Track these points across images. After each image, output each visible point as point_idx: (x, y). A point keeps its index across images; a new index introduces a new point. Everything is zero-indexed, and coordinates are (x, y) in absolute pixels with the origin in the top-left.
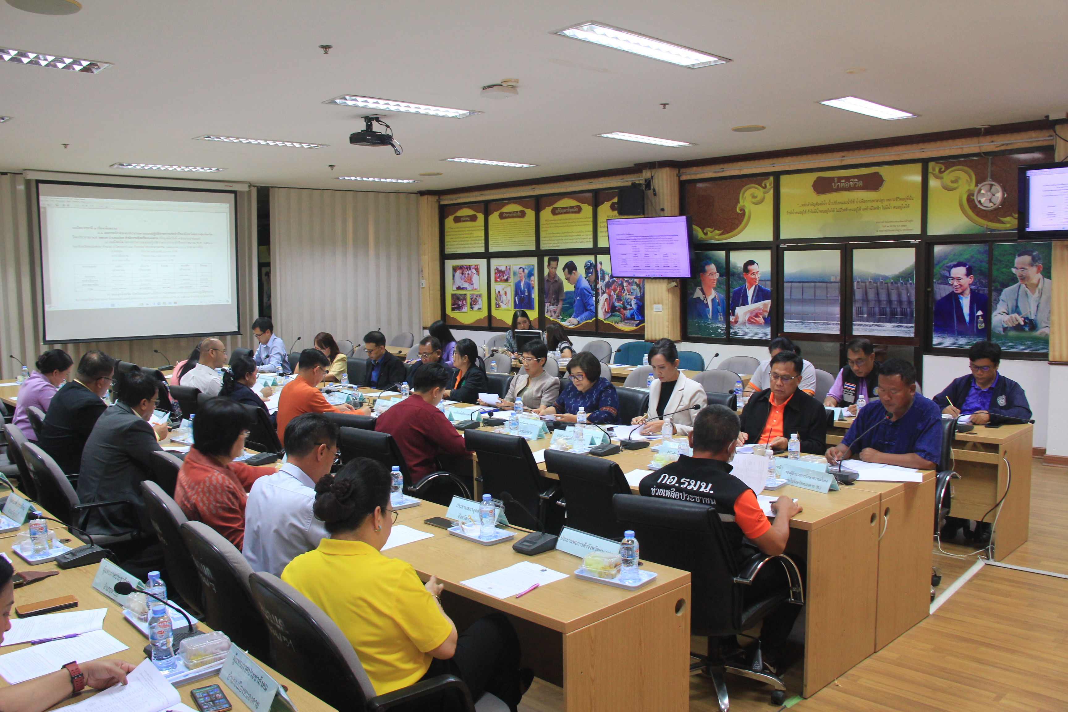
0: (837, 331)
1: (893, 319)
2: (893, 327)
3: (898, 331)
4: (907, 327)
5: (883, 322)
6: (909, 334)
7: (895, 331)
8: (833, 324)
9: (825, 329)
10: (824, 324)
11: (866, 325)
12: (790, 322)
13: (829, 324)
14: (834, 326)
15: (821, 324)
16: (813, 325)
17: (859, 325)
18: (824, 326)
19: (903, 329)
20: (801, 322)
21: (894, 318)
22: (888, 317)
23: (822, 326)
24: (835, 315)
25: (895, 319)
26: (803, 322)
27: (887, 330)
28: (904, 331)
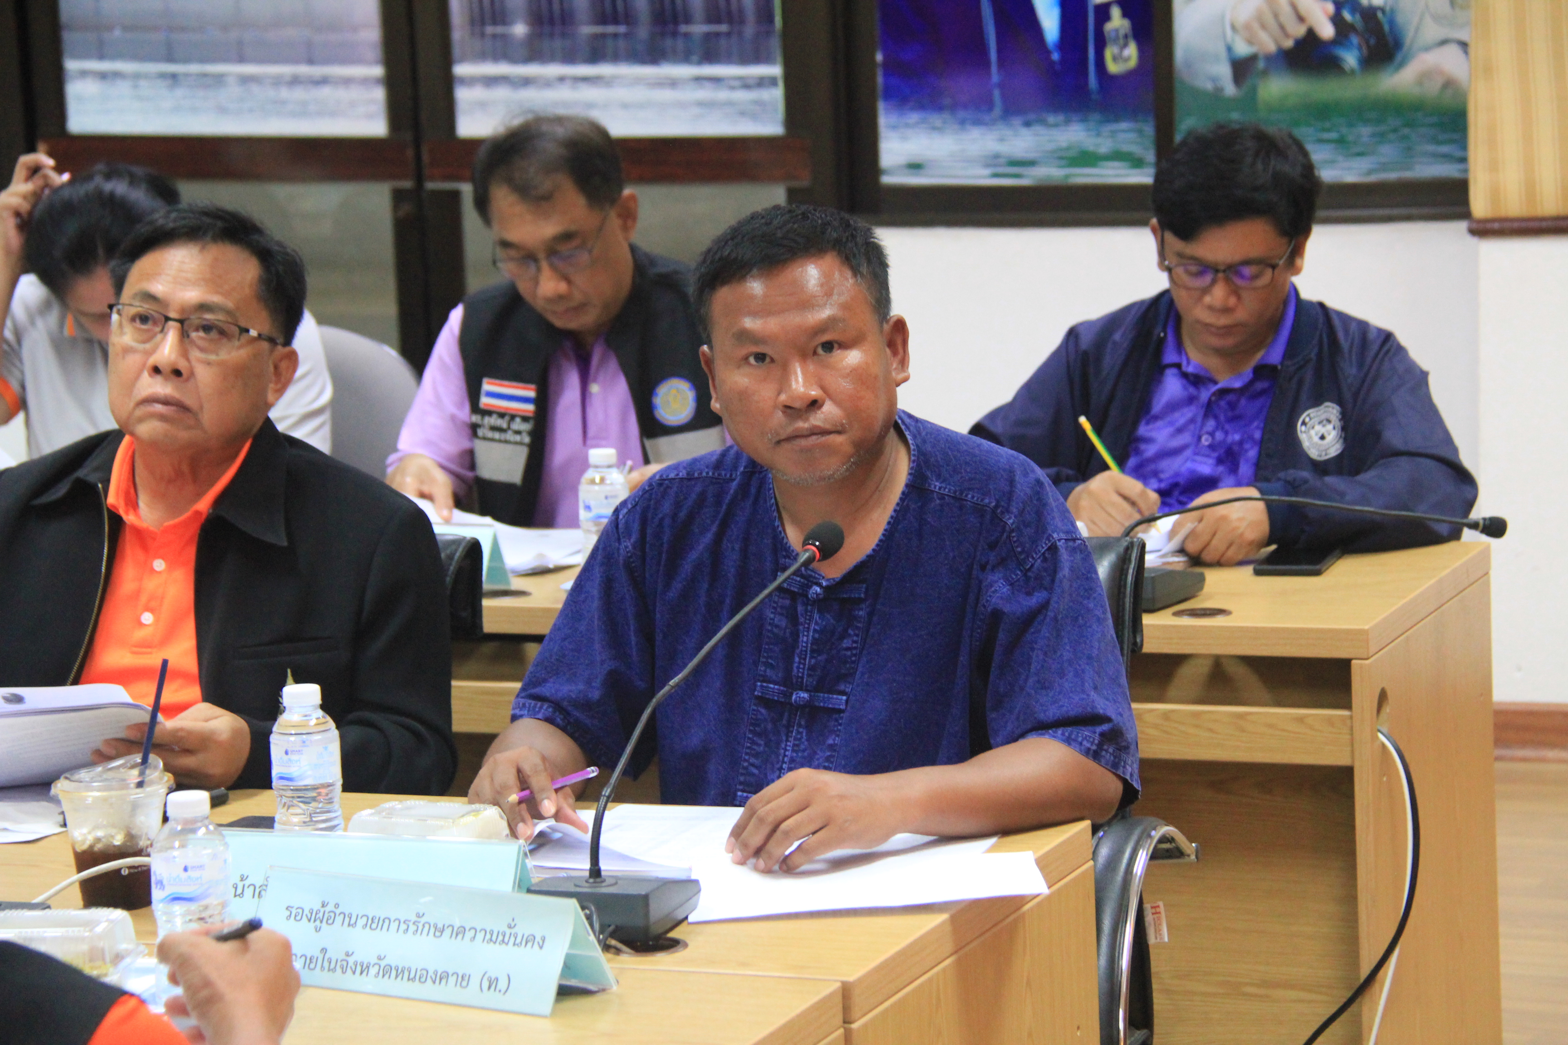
0: (369, 117)
1: (669, 42)
2: (673, 83)
3: (701, 104)
4: (746, 84)
5: (616, 58)
6: (754, 117)
7: (682, 105)
8: (347, 81)
9: (303, 111)
10: (295, 81)
11: (527, 82)
12: (103, 76)
13: (323, 81)
14: (355, 93)
15: (278, 82)
16: (233, 90)
17: (491, 81)
18: (299, 94)
19: (723, 95)
20: (162, 76)
21: (675, 34)
22: (643, 32)
23: (285, 93)
24: (355, 29)
25: (680, 44)
26: (174, 76)
27: (642, 106)
28: (730, 103)
